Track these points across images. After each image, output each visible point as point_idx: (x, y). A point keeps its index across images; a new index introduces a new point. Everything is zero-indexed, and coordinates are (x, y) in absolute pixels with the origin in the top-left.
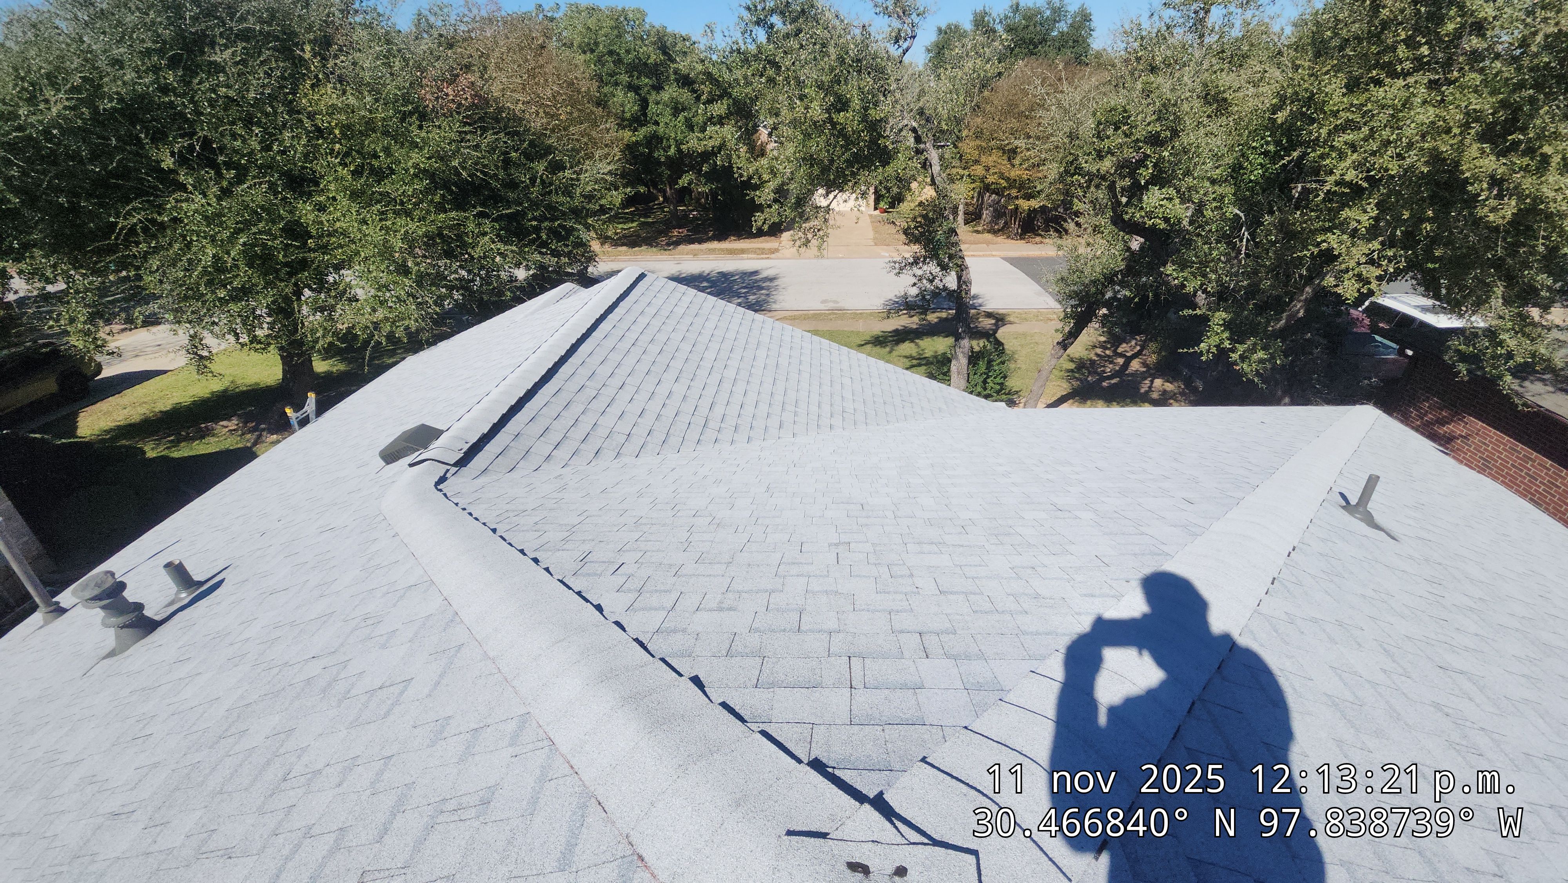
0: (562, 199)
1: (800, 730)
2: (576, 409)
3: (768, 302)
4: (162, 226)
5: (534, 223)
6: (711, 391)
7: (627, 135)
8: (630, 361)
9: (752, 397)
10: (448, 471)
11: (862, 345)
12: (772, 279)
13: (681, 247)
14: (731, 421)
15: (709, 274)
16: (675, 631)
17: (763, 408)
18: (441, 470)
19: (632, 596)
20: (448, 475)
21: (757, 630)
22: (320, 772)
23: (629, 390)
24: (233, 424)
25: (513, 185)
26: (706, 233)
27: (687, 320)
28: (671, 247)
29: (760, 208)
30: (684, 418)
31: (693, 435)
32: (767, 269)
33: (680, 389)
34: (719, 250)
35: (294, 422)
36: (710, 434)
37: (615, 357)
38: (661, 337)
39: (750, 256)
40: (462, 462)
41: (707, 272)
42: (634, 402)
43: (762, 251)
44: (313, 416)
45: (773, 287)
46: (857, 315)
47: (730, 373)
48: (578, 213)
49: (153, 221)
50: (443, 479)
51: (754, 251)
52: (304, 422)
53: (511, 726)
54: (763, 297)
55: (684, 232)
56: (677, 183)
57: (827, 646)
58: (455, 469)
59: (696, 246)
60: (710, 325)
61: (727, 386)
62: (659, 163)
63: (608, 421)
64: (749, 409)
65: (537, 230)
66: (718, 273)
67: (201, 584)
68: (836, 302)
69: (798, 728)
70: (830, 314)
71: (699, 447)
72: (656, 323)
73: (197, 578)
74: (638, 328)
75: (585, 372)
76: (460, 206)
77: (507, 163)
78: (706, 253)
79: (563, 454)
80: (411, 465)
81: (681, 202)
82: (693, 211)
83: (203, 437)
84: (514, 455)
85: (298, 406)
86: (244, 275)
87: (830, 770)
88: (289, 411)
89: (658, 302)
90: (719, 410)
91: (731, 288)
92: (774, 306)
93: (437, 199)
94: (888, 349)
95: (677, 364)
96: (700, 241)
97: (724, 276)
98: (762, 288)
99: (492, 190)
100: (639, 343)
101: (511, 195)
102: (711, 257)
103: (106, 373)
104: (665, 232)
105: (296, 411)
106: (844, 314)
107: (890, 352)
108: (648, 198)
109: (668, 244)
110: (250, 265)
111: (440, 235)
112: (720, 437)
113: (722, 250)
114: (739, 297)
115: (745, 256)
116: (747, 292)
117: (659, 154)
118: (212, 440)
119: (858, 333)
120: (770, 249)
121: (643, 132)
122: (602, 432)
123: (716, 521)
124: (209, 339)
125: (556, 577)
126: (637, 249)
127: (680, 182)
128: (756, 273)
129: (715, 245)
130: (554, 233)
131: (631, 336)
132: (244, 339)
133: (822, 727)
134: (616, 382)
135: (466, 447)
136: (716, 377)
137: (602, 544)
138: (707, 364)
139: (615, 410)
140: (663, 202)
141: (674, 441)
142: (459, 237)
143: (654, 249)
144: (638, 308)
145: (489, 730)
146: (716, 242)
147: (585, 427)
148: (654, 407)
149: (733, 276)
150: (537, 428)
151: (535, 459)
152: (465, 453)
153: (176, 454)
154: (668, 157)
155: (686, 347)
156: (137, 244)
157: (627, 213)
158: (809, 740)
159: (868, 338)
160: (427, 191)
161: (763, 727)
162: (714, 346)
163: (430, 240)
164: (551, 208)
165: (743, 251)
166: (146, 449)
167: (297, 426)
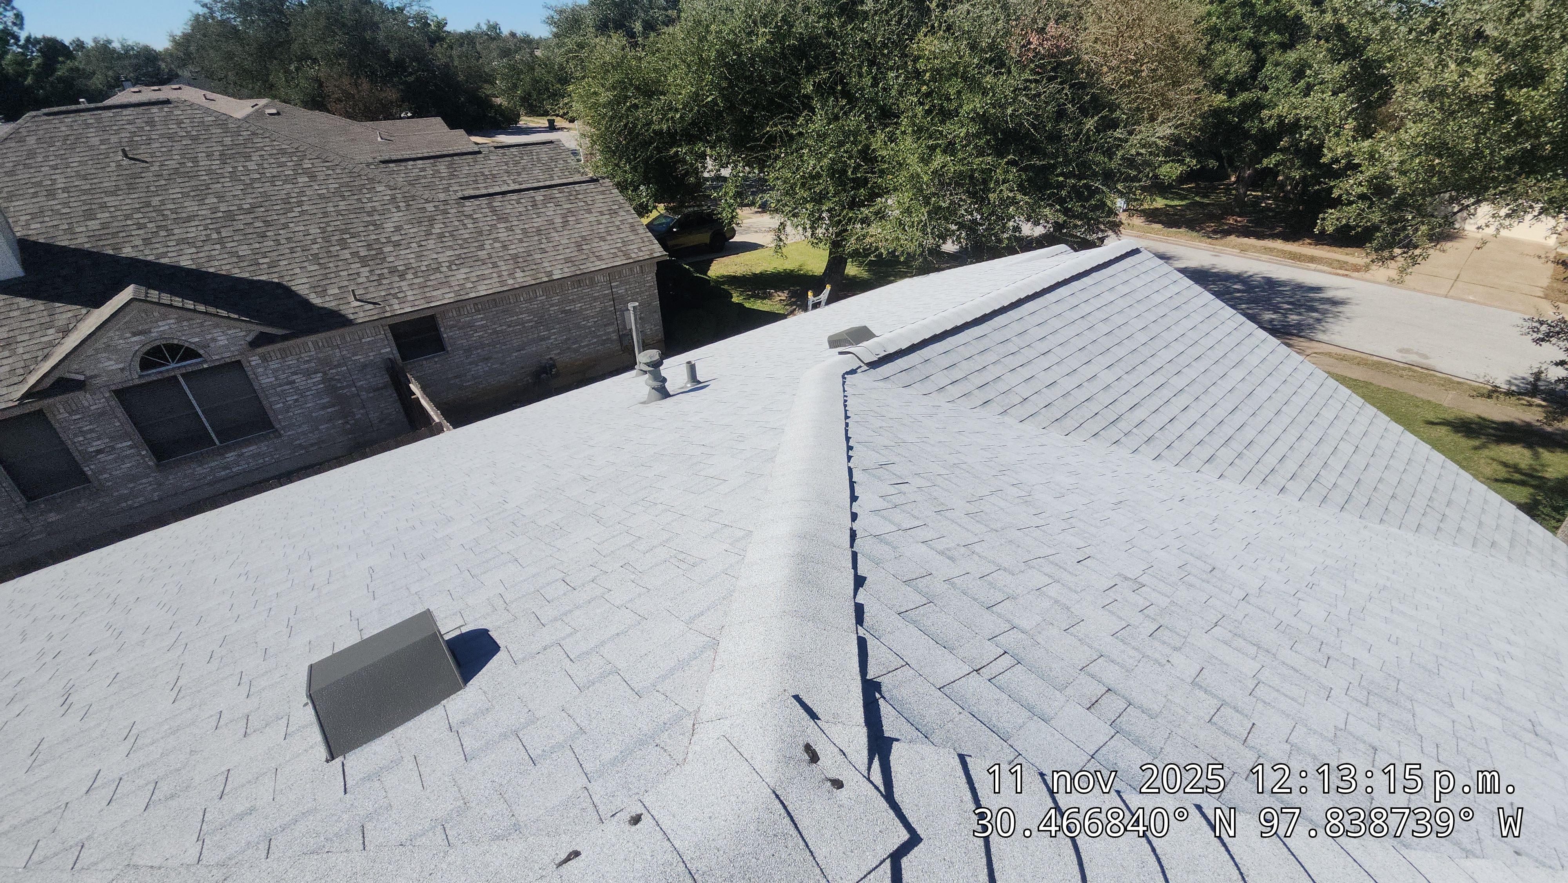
0: (1100, 158)
1: (892, 659)
2: (990, 357)
3: (1314, 328)
4: (791, 138)
5: (1061, 179)
6: (1143, 391)
7: (1219, 99)
8: (1071, 331)
9: (1193, 415)
10: (860, 367)
11: (1433, 423)
12: (1334, 302)
13: (1232, 238)
14: (1147, 431)
15: (1251, 276)
16: (887, 544)
17: (1199, 432)
18: (855, 364)
19: (886, 505)
20: (859, 371)
21: (954, 586)
22: (656, 504)
23: (1052, 358)
24: (783, 295)
25: (1055, 137)
26: (1273, 228)
27: (1161, 311)
28: (1219, 236)
29: (1336, 203)
30: (1094, 407)
31: (1094, 426)
32: (1337, 289)
33: (1107, 377)
34: (1278, 251)
35: (810, 304)
36: (1114, 433)
37: (1056, 323)
38: (1119, 320)
39: (1320, 267)
40: (873, 365)
41: (1249, 274)
42: (1049, 371)
43: (1342, 265)
44: (823, 303)
45: (1332, 313)
46: (1450, 383)
47: (1179, 382)
48: (1109, 177)
49: (786, 132)
50: (853, 372)
51: (1330, 263)
52: (816, 306)
53: (741, 534)
54: (1311, 321)
55: (1242, 221)
56: (1260, 162)
57: (997, 633)
58: (866, 368)
59: (1252, 241)
60: (1187, 324)
61: (1166, 393)
62: (1246, 135)
63: (1012, 379)
64: (1179, 427)
65: (1061, 186)
66: (1263, 278)
67: (699, 382)
68: (1426, 357)
69: (892, 657)
70: (1404, 369)
71: (1093, 440)
72: (1122, 303)
73: (699, 378)
74: (1097, 303)
75: (1017, 328)
76: (1000, 153)
77: (1061, 114)
78: (1259, 251)
79: (955, 391)
80: (840, 353)
81: (1254, 185)
82: (1269, 198)
83: (764, 298)
84: (915, 375)
85: (818, 292)
86: (826, 184)
87: (878, 695)
88: (810, 294)
89: (1138, 283)
90: (1140, 414)
91: (1270, 299)
92: (1320, 336)
93: (981, 142)
94: (1477, 443)
95: (1119, 352)
96: (1260, 236)
97: (1271, 284)
98: (1315, 310)
99: (1034, 140)
100: (1089, 318)
101: (1050, 149)
102: (1264, 257)
103: (737, 239)
104: (1218, 219)
105: (815, 296)
106: (1431, 375)
107: (1476, 448)
108: (1221, 175)
109: (1215, 232)
110: (832, 177)
111: (971, 177)
112: (1124, 440)
113: (1284, 252)
114: (1275, 313)
115: (1313, 266)
116: (1290, 310)
117: (1252, 126)
118: (769, 302)
119: (1437, 406)
120: (1355, 265)
121: (1243, 97)
122: (1002, 386)
123: (1028, 499)
124: (789, 229)
125: (851, 465)
126: (1174, 229)
127: (1265, 161)
128: (1318, 289)
129: (1279, 244)
130: (1078, 194)
131: (1085, 309)
132: (809, 233)
133: (912, 671)
134: (1043, 347)
135: (883, 354)
136: (1159, 379)
137: (910, 463)
138: (1156, 363)
139: (1026, 372)
140: (1235, 183)
141: (1070, 423)
142: (985, 182)
143: (1195, 234)
144: (1110, 283)
145: (730, 529)
146: (1279, 241)
147: (987, 376)
148: (1068, 384)
149: (1281, 286)
150: (946, 361)
151: (930, 386)
152: (879, 358)
153: (747, 305)
154: (1261, 130)
155: (1142, 338)
156: (774, 148)
157: (1183, 189)
158: (890, 669)
159: (1450, 417)
160: (978, 136)
161: (867, 636)
162: (1179, 347)
163: (959, 180)
164: (1085, 166)
165: (1312, 259)
166: (734, 295)
167: (810, 307)
